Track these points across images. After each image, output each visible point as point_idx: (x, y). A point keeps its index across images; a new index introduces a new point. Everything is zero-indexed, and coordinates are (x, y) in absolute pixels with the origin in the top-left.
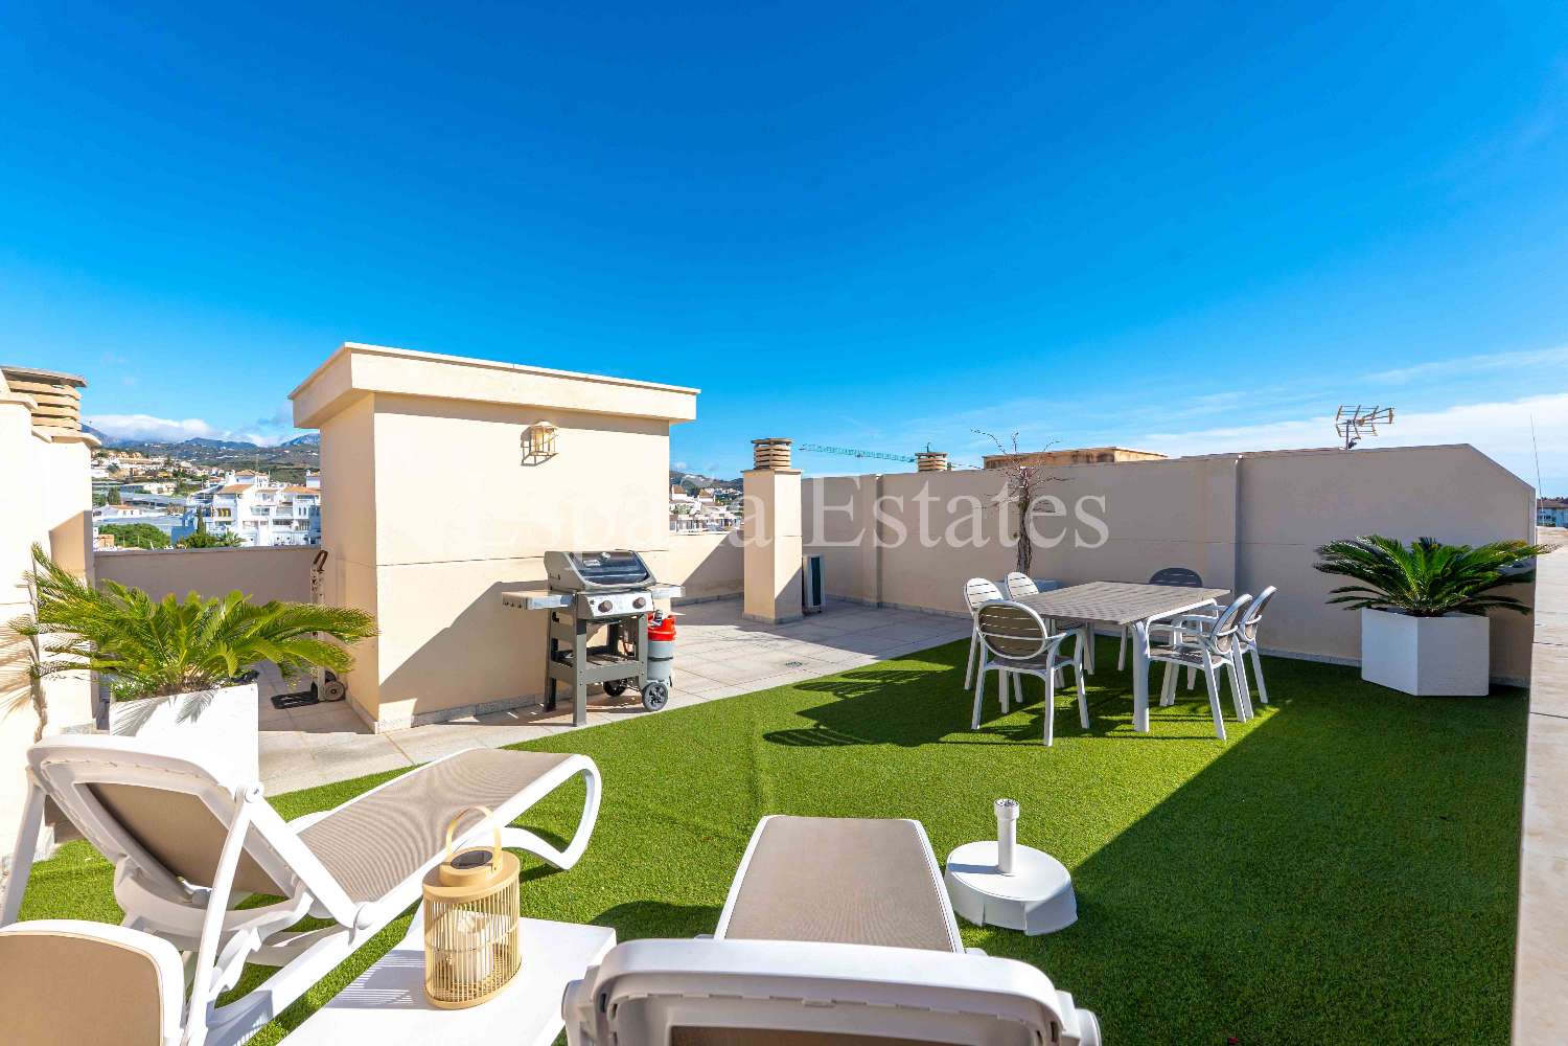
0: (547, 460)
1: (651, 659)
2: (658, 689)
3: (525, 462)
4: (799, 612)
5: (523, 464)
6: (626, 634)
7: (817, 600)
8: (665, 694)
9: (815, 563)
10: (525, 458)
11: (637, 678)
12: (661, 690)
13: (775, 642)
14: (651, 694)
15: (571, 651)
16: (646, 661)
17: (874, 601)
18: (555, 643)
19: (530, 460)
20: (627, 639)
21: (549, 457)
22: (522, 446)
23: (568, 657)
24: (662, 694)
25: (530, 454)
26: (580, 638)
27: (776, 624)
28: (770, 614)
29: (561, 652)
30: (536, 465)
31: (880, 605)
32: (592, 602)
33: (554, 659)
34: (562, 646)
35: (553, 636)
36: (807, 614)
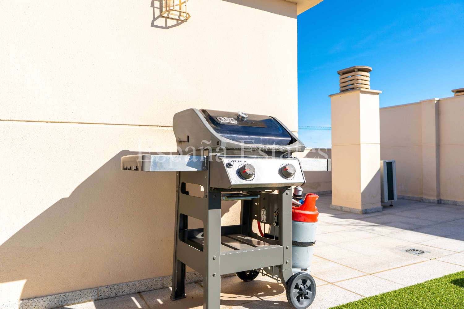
0: (178, 24)
1: (296, 244)
2: (304, 282)
3: (156, 23)
4: (379, 205)
5: (153, 25)
6: (264, 212)
7: (391, 196)
8: (312, 288)
9: (389, 166)
10: (155, 19)
11: (280, 267)
12: (308, 283)
13: (370, 228)
14: (297, 287)
15: (201, 230)
16: (290, 245)
17: (434, 198)
18: (183, 219)
19: (161, 22)
20: (264, 218)
21: (180, 22)
22: (153, 5)
23: (199, 236)
24: (309, 288)
25: (161, 16)
26: (212, 213)
27: (363, 214)
28: (358, 206)
29: (192, 231)
30: (166, 28)
31: (440, 202)
32: (229, 165)
33: (183, 240)
34: (193, 224)
35: (182, 211)
36: (385, 207)
